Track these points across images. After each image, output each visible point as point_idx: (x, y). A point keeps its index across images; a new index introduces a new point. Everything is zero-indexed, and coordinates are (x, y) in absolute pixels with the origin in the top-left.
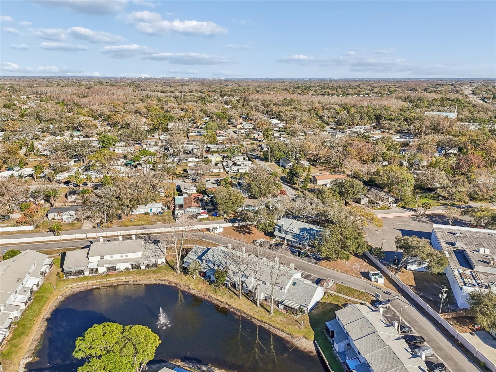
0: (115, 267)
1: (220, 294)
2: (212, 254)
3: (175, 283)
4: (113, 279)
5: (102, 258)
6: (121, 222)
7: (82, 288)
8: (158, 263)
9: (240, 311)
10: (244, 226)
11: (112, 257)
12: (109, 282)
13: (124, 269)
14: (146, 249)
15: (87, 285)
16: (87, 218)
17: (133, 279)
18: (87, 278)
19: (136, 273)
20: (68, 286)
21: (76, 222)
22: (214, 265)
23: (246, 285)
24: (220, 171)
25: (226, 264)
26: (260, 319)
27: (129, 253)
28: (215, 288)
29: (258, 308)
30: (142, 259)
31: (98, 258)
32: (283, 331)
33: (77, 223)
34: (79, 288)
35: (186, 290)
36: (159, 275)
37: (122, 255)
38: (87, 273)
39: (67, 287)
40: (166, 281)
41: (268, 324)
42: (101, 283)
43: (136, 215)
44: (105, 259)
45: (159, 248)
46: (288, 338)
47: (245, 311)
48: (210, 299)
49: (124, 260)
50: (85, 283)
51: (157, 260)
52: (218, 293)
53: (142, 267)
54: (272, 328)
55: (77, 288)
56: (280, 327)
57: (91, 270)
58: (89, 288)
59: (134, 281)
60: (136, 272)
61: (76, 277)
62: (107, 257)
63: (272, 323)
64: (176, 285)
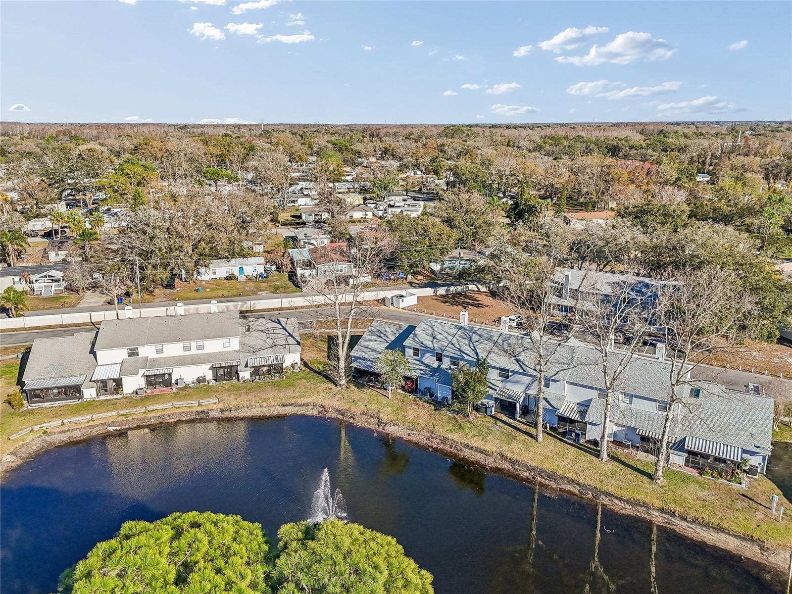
0: (170, 374)
1: (474, 432)
2: (430, 332)
3: (338, 411)
4: (164, 406)
5: (133, 353)
6: (174, 294)
7: (74, 432)
8: (284, 365)
9: (551, 476)
10: (460, 294)
11: (159, 351)
12: (153, 414)
13: (193, 383)
14: (248, 330)
15: (91, 423)
16: (93, 287)
17: (221, 406)
18: (91, 406)
19: (228, 390)
20: (36, 428)
21: (65, 294)
22: (439, 359)
23: (551, 405)
24: (367, 215)
25: (477, 353)
26: (626, 495)
27: (206, 338)
28: (455, 418)
29: (605, 465)
30: (241, 355)
31: (122, 354)
32: (720, 529)
33: (67, 297)
34: (66, 431)
35: (373, 427)
36: (290, 393)
37: (187, 344)
38: (89, 393)
39: (32, 431)
40: (310, 407)
41: (662, 510)
42: (130, 418)
43: (208, 282)
44: (140, 355)
45: (284, 328)
46: (750, 551)
47: (571, 475)
48: (447, 448)
49: (193, 356)
50: (83, 419)
51: (279, 356)
52: (467, 430)
53: (241, 375)
54: (677, 521)
55: (60, 432)
56: (705, 517)
57: (103, 385)
58: (95, 432)
59: (222, 411)
60: (227, 387)
61: (57, 404)
62: (147, 351)
63: (672, 506)
64: (340, 417)
